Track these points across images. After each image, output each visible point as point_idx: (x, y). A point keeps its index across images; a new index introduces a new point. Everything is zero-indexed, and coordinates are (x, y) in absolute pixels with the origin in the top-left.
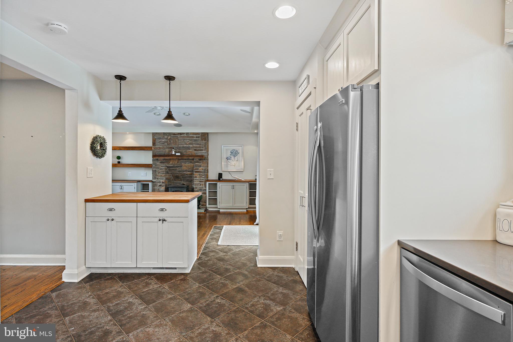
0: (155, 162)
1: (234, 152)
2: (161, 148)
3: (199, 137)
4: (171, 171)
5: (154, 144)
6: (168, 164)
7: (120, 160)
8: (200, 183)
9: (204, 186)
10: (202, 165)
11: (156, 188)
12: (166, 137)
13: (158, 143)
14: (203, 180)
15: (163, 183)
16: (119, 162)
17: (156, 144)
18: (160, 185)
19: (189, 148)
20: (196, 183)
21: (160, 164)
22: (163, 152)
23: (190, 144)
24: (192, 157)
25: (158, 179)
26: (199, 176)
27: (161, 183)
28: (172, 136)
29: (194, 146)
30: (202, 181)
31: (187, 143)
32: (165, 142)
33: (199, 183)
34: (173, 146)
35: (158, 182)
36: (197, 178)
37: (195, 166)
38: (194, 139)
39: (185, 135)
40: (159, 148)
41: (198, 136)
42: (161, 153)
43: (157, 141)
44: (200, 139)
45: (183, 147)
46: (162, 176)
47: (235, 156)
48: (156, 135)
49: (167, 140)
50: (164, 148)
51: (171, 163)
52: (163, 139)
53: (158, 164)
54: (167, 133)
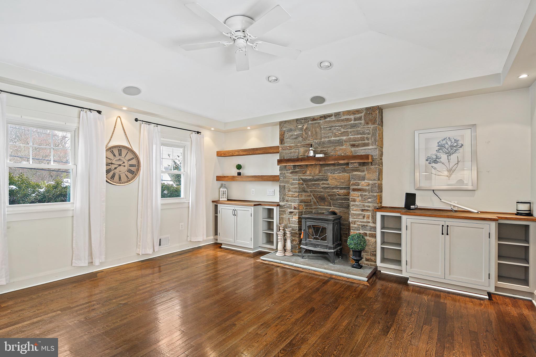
0: (283, 172)
1: (447, 143)
2: (292, 147)
3: (360, 119)
4: (310, 187)
5: (282, 141)
6: (304, 176)
7: (240, 171)
8: (361, 214)
9: (370, 220)
10: (367, 176)
11: (284, 216)
12: (300, 126)
13: (287, 139)
14: (369, 207)
15: (295, 208)
16: (239, 174)
17: (285, 140)
18: (291, 213)
19: (340, 143)
20: (354, 212)
21: (291, 175)
22: (297, 154)
23: (343, 134)
24: (344, 160)
25: (287, 201)
26: (360, 198)
27: (292, 209)
28: (310, 122)
29: (350, 138)
30: (367, 210)
31: (337, 134)
32: (298, 136)
33: (360, 212)
34: (312, 142)
35: (287, 207)
36: (356, 203)
37: (352, 178)
38: (350, 123)
39: (333, 118)
40: (290, 147)
41: (358, 116)
42: (293, 157)
43: (287, 135)
44: (363, 122)
45: (330, 142)
46: (294, 196)
47: (449, 154)
48: (285, 125)
49: (301, 132)
50: (297, 147)
51: (308, 172)
52: (295, 130)
53: (287, 176)
54: (302, 119)
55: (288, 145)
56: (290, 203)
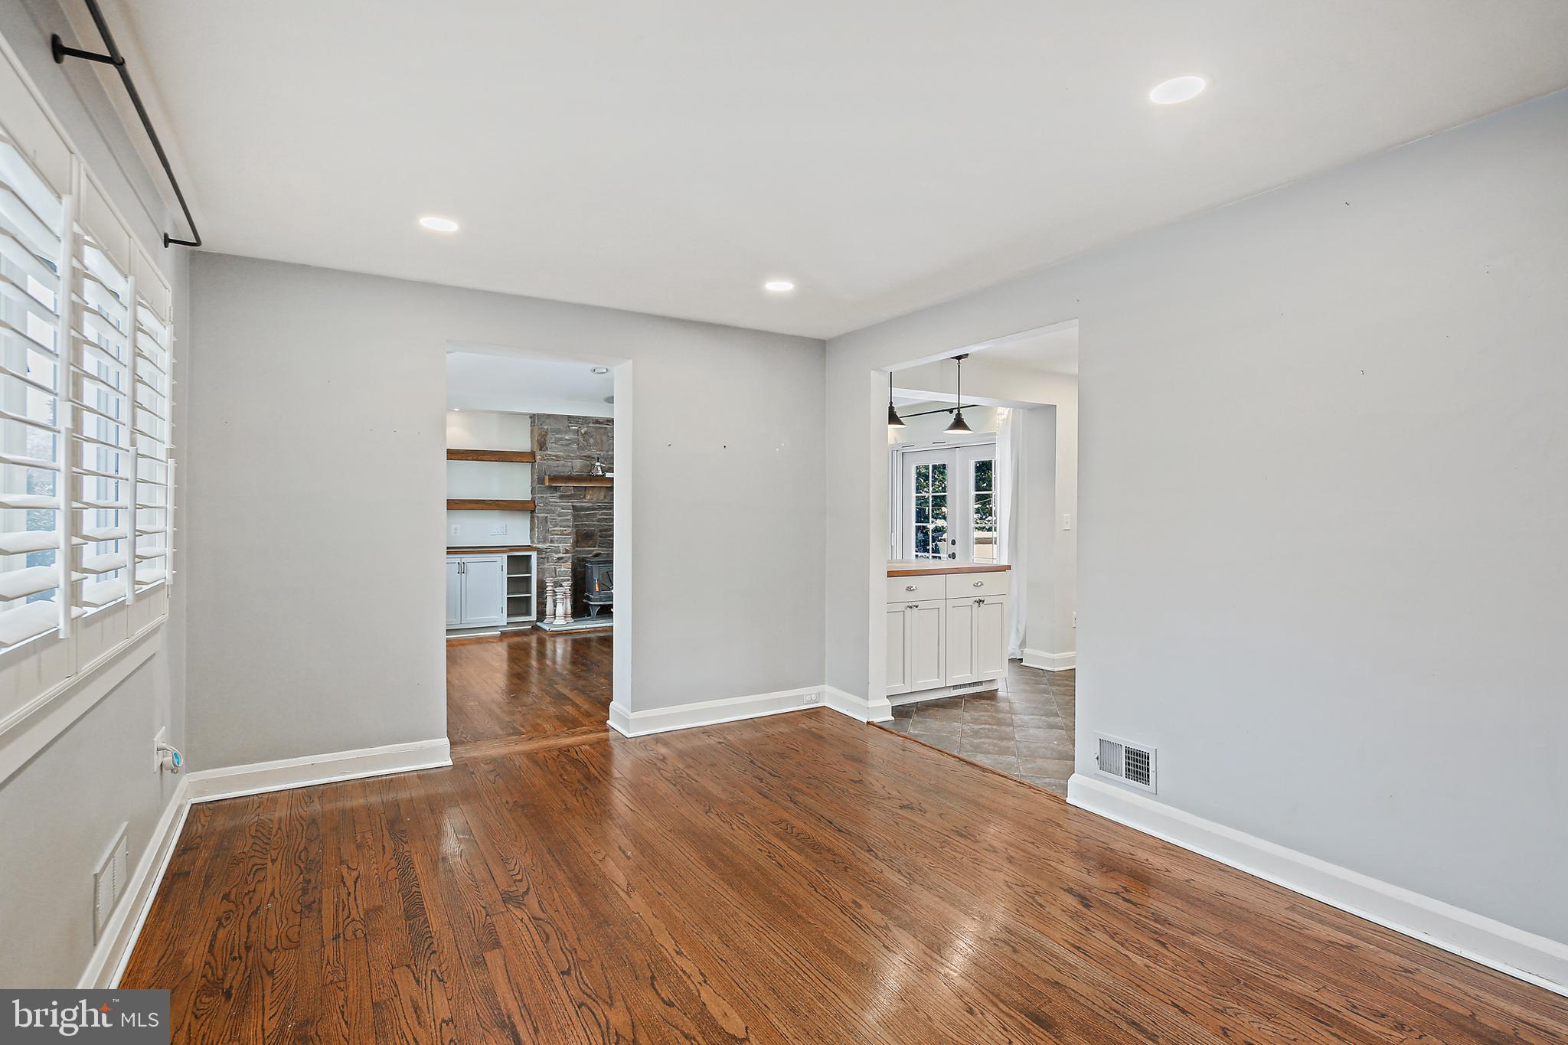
0: (545, 496)
2: (559, 457)
4: (580, 520)
5: (542, 446)
6: (581, 502)
11: (546, 566)
12: (574, 428)
13: (552, 443)
15: (567, 552)
17: (549, 445)
18: (559, 559)
21: (558, 501)
22: (567, 469)
25: (552, 542)
27: (560, 552)
28: (591, 425)
32: (572, 442)
34: (595, 453)
35: (551, 551)
40: (556, 456)
43: (551, 437)
46: (565, 532)
48: (547, 421)
49: (576, 437)
50: (568, 458)
51: (588, 497)
52: (566, 432)
53: (552, 502)
54: (579, 417)
55: (553, 453)
56: (556, 545)
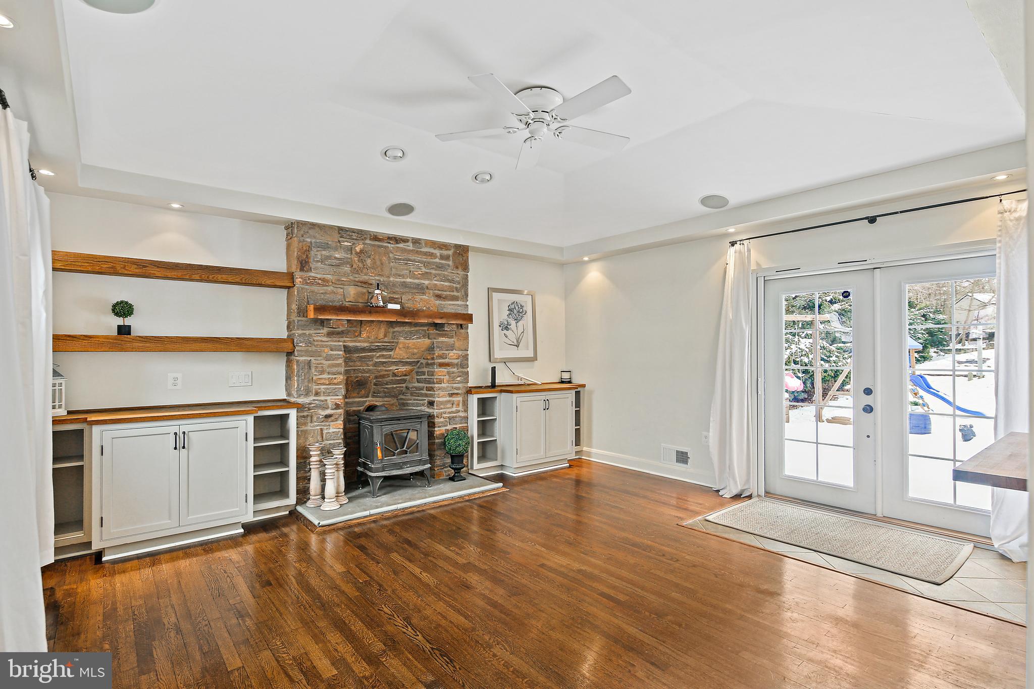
0: (307, 332)
1: (515, 308)
2: (327, 281)
3: (447, 258)
5: (304, 264)
6: (355, 341)
7: (128, 321)
8: (449, 401)
9: (461, 408)
10: (457, 345)
11: (309, 427)
12: (346, 244)
13: (318, 261)
14: (458, 389)
16: (124, 330)
17: (313, 265)
18: (328, 417)
19: (421, 289)
20: (441, 399)
21: (325, 339)
22: (338, 297)
23: (425, 275)
24: (441, 318)
25: (317, 394)
26: (447, 377)
27: (327, 408)
28: (368, 241)
29: (436, 284)
30: (457, 394)
31: (416, 273)
32: (342, 262)
33: (448, 399)
34: (373, 279)
35: (317, 407)
36: (443, 385)
37: (438, 347)
38: (434, 260)
39: (410, 246)
40: (323, 280)
41: (445, 252)
42: (331, 301)
43: (316, 254)
44: (450, 263)
45: (404, 285)
46: (335, 381)
47: (517, 320)
48: (311, 232)
49: (349, 256)
50: (339, 283)
51: (364, 335)
52: (336, 249)
53: (317, 341)
54: (353, 231)
55: (319, 276)
56: (322, 398)
